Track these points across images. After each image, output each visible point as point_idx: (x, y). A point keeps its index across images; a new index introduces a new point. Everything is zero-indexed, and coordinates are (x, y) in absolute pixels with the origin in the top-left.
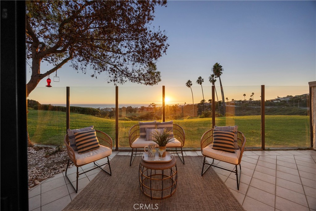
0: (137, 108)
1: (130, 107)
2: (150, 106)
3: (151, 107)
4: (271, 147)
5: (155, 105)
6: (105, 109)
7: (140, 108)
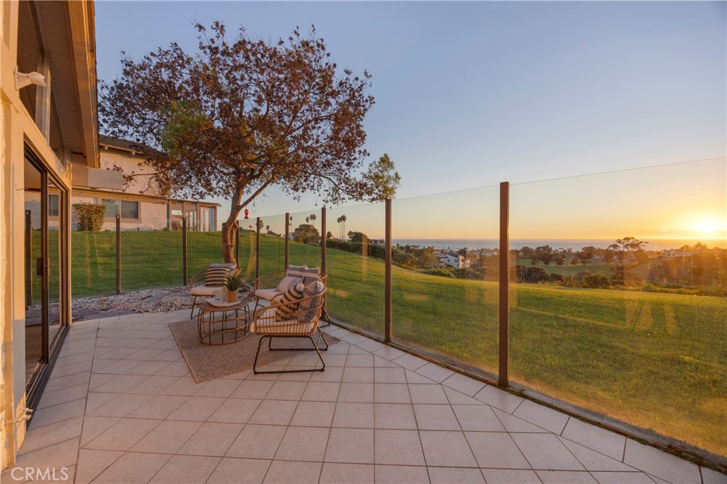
0: (569, 250)
1: (547, 248)
2: (615, 246)
3: (621, 248)
4: (534, 387)
5: (637, 245)
6: (478, 250)
7: (581, 251)
